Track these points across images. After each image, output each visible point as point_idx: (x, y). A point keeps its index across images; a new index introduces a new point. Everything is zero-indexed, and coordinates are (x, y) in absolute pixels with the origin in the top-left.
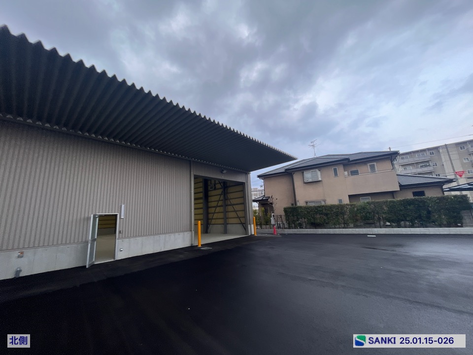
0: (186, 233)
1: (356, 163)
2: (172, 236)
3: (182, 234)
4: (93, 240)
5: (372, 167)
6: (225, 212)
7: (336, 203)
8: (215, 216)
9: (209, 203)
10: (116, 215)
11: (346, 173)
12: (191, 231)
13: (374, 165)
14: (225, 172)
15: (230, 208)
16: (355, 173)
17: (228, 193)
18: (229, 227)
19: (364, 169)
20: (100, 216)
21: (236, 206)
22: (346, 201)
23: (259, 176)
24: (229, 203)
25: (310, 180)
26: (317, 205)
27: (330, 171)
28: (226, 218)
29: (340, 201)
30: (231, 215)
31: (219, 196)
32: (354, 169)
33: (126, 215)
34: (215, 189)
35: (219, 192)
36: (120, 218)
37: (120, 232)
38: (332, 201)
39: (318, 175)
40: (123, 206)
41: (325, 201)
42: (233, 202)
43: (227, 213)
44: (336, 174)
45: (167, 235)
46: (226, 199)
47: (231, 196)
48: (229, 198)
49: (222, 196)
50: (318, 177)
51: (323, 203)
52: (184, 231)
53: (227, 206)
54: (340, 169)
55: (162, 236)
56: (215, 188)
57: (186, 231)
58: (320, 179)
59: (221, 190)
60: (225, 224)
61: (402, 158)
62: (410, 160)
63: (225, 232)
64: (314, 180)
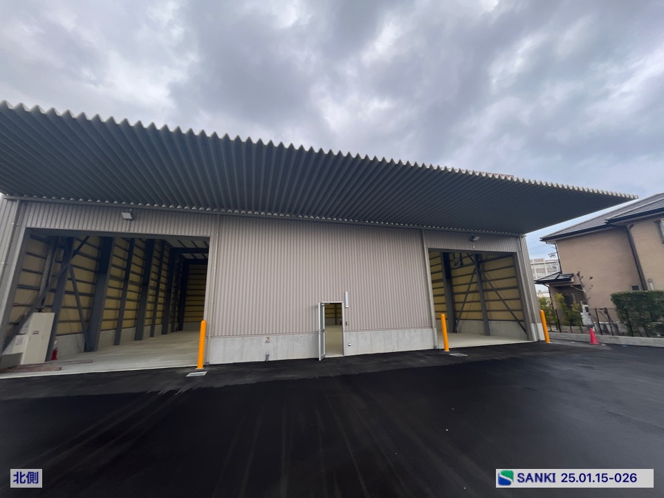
0: (425, 330)
2: (407, 332)
3: (419, 330)
4: (322, 331)
8: (467, 307)
10: (341, 304)
12: (432, 327)
14: (476, 239)
15: (492, 295)
18: (493, 325)
20: (326, 304)
21: (503, 291)
23: (545, 239)
24: (489, 287)
30: (495, 305)
33: (350, 303)
36: (345, 307)
40: (347, 293)
42: (497, 284)
45: (400, 331)
46: (482, 281)
48: (489, 279)
52: (422, 327)
53: (485, 291)
56: (462, 264)
57: (425, 327)
60: (486, 320)
63: (488, 333)
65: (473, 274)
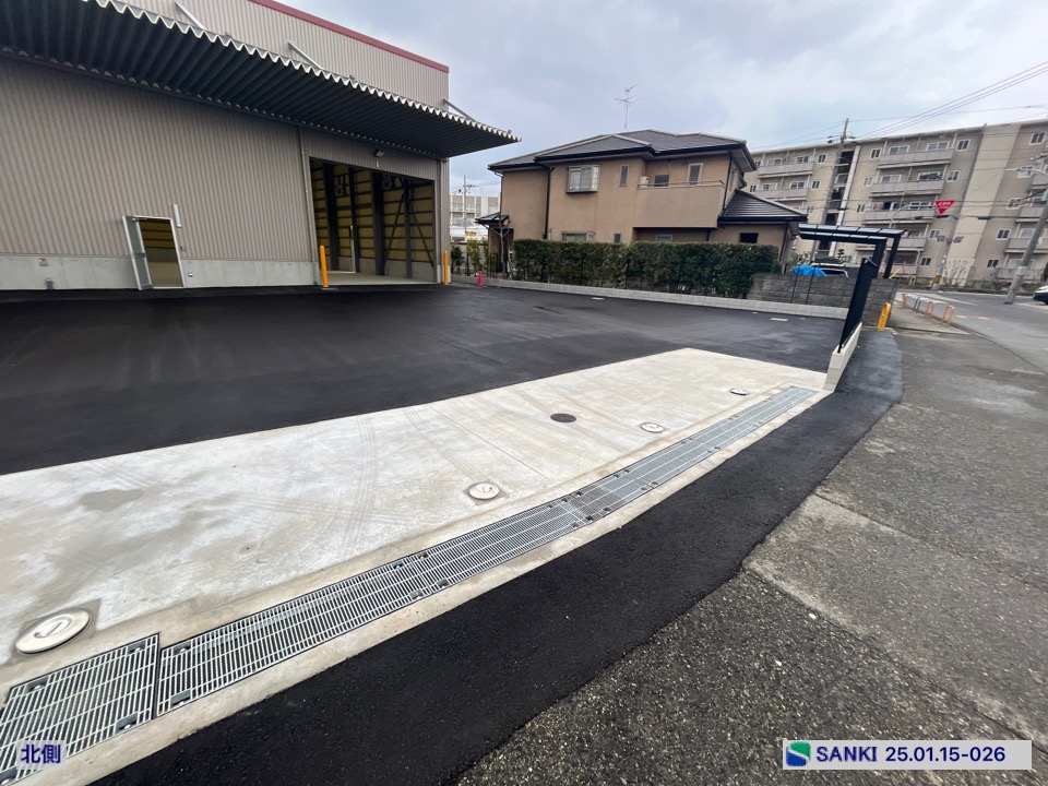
0: (302, 264)
1: (669, 160)
2: (277, 265)
3: (294, 265)
4: (139, 256)
5: (695, 171)
6: (409, 238)
7: (611, 240)
8: (395, 243)
9: (386, 218)
10: (168, 222)
11: (644, 180)
12: (312, 261)
13: (698, 168)
15: (415, 231)
16: (661, 181)
17: (413, 200)
18: (415, 266)
19: (679, 174)
20: (142, 221)
22: (628, 240)
23: (493, 168)
24: (414, 221)
25: (577, 188)
26: (580, 241)
27: (615, 172)
28: (410, 250)
29: (618, 237)
30: (418, 244)
31: (398, 204)
32: (663, 172)
33: (184, 221)
34: (394, 188)
35: (398, 195)
36: (176, 227)
37: (181, 248)
38: (604, 237)
39: (594, 176)
40: (176, 206)
41: (593, 234)
42: (419, 218)
43: (412, 241)
44: (623, 181)
45: (268, 264)
46: (409, 212)
47: (419, 206)
48: (415, 210)
49: (403, 204)
50: (590, 184)
51: (589, 240)
52: (298, 261)
53: (411, 225)
54: (635, 171)
55: (258, 264)
56: (394, 185)
57: (302, 261)
58: (594, 188)
59: (401, 192)
60: (410, 261)
61: (894, 151)
62: (908, 157)
63: (409, 275)
64: (585, 188)
65: (401, 201)
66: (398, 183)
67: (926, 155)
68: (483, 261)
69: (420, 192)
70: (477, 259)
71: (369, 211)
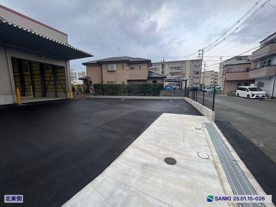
5: (140, 66)
6: (55, 85)
7: (121, 83)
9: (46, 78)
11: (128, 68)
12: (12, 94)
15: (58, 83)
17: (56, 72)
18: (58, 93)
19: (136, 67)
23: (83, 64)
25: (110, 70)
28: (56, 88)
29: (123, 82)
31: (50, 74)
32: (132, 66)
34: (48, 69)
38: (119, 82)
39: (115, 67)
42: (59, 78)
43: (57, 85)
44: (123, 68)
47: (59, 74)
49: (53, 74)
51: (115, 83)
54: (125, 65)
58: (115, 70)
59: (51, 70)
61: (171, 64)
62: (174, 66)
63: (56, 97)
64: (112, 70)
66: (50, 67)
67: (177, 65)
68: (83, 90)
69: (59, 70)
70: (80, 90)
71: (39, 76)
